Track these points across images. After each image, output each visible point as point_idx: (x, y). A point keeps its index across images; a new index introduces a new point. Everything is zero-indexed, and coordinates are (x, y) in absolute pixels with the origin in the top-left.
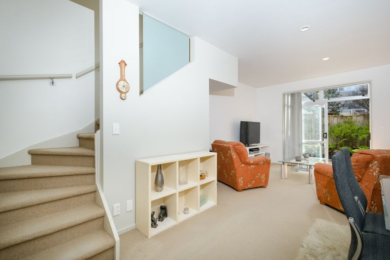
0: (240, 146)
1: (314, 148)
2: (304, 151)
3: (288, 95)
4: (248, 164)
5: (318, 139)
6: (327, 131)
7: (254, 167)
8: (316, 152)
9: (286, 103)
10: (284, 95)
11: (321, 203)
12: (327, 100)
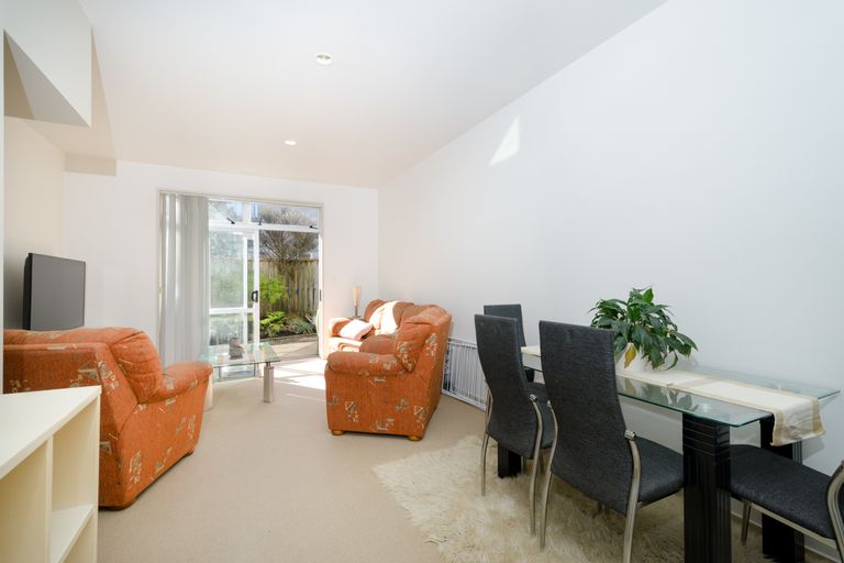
0: (138, 343)
1: (233, 323)
2: (211, 332)
3: (173, 197)
4: (159, 398)
5: (241, 303)
6: (257, 287)
7: (173, 401)
8: (237, 332)
9: (168, 218)
10: (163, 195)
11: (334, 434)
12: (256, 227)
